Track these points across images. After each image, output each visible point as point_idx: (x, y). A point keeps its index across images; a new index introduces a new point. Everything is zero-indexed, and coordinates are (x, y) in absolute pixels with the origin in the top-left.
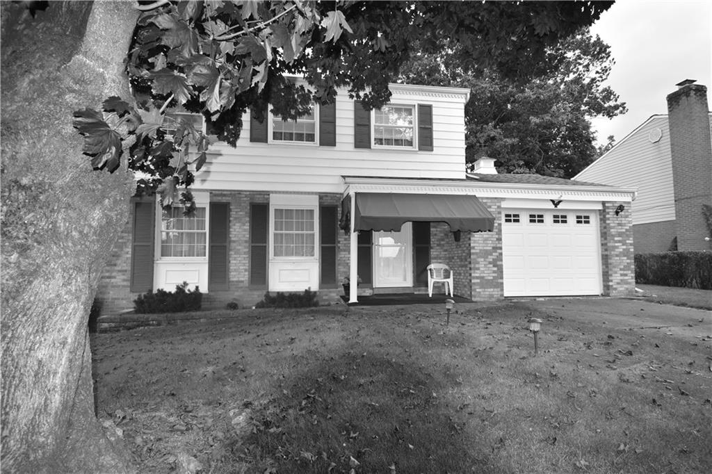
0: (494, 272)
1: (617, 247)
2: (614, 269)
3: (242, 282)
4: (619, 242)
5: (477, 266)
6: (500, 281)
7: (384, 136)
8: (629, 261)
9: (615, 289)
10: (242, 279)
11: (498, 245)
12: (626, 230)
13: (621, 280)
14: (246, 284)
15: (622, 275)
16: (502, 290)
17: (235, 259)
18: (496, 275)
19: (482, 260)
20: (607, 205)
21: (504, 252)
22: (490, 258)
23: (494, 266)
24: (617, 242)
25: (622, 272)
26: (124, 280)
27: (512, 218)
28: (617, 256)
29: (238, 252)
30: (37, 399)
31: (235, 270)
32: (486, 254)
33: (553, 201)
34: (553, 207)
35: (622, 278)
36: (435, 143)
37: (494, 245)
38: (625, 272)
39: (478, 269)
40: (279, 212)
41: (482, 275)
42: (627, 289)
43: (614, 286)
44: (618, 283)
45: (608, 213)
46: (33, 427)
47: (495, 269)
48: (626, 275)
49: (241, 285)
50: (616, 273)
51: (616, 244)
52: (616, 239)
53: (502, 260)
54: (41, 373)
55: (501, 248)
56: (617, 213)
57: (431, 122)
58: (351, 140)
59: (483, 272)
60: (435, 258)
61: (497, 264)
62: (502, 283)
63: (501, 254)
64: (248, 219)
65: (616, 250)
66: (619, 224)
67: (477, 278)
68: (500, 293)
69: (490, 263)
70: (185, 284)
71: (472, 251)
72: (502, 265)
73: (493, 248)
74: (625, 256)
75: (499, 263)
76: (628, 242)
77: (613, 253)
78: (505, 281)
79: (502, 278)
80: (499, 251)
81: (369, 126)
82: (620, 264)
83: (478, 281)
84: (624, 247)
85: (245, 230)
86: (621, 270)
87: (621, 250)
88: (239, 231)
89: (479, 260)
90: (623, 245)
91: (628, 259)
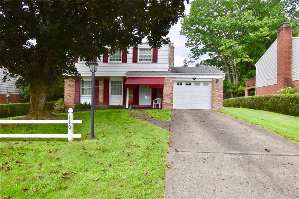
0: (170, 101)
1: (216, 94)
2: (214, 101)
3: (102, 102)
4: (217, 92)
5: (165, 99)
6: (172, 103)
7: (142, 58)
8: (221, 98)
9: (214, 108)
10: (102, 101)
11: (172, 93)
12: (220, 88)
13: (217, 105)
14: (103, 103)
15: (217, 103)
16: (173, 106)
17: (100, 95)
18: (171, 102)
19: (166, 97)
20: (213, 79)
21: (174, 94)
22: (169, 97)
23: (170, 99)
24: (216, 92)
25: (217, 102)
26: (73, 101)
27: (180, 84)
28: (216, 97)
29: (101, 94)
30: (41, 105)
31: (100, 99)
32: (168, 95)
33: (193, 78)
34: (193, 80)
35: (217, 104)
36: (158, 60)
37: (171, 92)
38: (219, 102)
39: (165, 100)
40: (112, 82)
41: (166, 102)
42: (219, 108)
43: (214, 107)
44: (216, 106)
45: (213, 82)
46: (40, 108)
47: (171, 100)
48: (219, 103)
49: (101, 103)
50: (215, 102)
51: (216, 93)
52: (216, 91)
53: (173, 97)
54: (41, 103)
55: (173, 93)
56: (217, 82)
57: (157, 53)
58: (132, 60)
59: (166, 101)
60: (159, 97)
61: (171, 99)
62: (173, 104)
63: (173, 95)
64: (103, 84)
65: (216, 95)
66: (218, 86)
67: (164, 102)
68: (172, 107)
69: (169, 98)
70: (86, 102)
71: (163, 94)
72: (173, 99)
73: (170, 93)
74: (219, 97)
75: (172, 98)
76: (220, 92)
77: (214, 96)
78: (174, 103)
79: (173, 103)
80: (172, 94)
81: (137, 55)
82: (217, 99)
83: (165, 103)
84: (219, 94)
85: (103, 88)
86: (217, 101)
87: (218, 95)
88: (101, 88)
89: (165, 97)
90: (219, 93)
91: (220, 98)
